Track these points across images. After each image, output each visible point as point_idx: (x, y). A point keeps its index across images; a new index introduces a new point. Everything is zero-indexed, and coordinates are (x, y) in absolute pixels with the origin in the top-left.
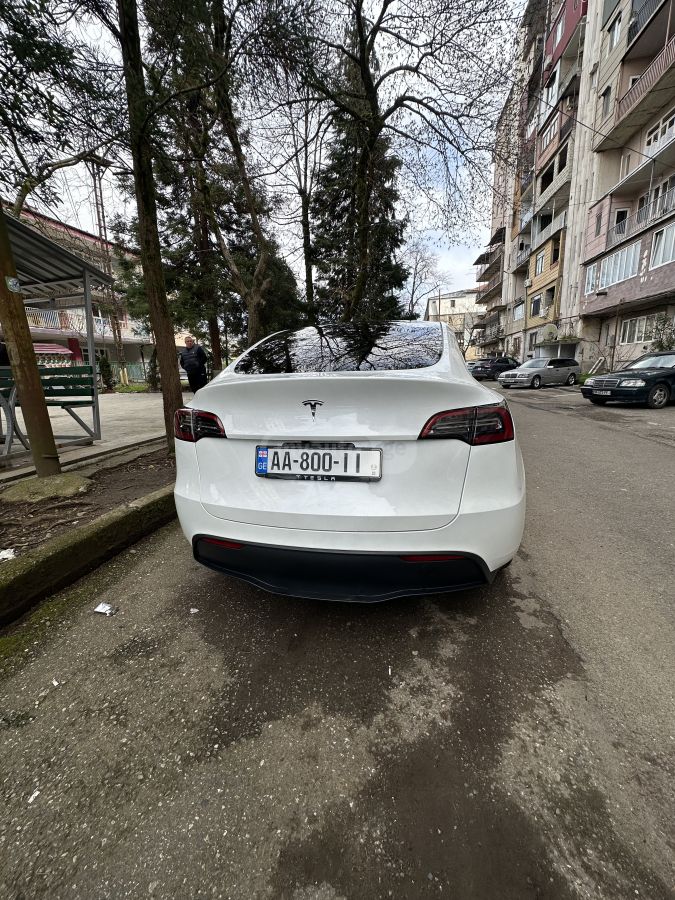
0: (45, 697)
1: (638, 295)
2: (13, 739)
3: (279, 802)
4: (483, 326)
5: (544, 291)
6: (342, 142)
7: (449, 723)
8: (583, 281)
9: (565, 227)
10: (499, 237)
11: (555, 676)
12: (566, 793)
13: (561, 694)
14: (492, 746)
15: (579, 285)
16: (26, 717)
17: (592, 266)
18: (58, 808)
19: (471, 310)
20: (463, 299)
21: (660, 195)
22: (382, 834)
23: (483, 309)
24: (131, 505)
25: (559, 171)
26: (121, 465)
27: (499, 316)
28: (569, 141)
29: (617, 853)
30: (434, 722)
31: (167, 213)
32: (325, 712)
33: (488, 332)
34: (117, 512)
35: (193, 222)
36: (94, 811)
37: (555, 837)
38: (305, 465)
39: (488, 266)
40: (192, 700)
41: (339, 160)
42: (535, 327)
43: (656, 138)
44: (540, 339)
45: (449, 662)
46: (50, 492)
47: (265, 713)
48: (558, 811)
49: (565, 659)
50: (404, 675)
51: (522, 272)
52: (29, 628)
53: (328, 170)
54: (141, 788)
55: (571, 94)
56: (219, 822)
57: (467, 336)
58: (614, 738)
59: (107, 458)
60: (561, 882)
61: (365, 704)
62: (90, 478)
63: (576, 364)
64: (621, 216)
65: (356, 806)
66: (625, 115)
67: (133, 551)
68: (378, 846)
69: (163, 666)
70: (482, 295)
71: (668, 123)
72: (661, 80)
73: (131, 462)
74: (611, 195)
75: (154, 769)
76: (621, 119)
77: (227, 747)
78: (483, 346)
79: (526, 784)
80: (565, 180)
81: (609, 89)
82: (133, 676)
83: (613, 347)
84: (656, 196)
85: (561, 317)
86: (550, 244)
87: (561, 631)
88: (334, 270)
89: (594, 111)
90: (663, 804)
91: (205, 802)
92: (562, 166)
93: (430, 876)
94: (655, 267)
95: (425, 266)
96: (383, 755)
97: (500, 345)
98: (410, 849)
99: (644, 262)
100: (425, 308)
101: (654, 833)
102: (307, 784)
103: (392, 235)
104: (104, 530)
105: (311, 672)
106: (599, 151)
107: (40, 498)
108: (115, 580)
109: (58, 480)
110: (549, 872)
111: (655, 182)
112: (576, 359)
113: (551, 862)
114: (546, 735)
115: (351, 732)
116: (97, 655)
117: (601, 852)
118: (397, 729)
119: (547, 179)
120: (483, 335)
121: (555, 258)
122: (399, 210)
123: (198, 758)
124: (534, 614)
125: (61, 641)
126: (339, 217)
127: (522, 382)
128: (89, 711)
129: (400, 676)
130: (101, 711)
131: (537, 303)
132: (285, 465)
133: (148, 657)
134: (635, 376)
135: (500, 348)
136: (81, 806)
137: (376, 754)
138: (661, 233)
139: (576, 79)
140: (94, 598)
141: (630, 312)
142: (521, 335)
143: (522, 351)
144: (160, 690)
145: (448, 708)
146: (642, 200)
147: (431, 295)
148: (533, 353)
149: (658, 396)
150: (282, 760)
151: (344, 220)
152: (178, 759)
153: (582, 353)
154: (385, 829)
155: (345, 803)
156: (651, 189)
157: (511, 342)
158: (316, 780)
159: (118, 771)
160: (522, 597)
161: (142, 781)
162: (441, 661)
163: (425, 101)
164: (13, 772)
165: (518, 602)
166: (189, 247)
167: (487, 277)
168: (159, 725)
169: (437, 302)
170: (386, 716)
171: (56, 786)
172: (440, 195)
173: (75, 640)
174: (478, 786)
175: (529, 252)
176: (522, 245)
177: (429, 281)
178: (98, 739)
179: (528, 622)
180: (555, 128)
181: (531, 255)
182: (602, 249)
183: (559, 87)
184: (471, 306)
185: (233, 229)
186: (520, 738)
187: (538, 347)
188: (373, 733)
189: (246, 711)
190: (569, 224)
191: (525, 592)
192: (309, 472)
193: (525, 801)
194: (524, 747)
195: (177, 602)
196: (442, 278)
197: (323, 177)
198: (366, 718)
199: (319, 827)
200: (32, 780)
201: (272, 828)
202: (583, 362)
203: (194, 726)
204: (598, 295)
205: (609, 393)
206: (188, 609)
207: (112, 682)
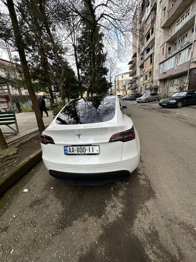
0: (12, 221)
1: (174, 73)
2: (4, 235)
3: (78, 244)
4: (132, 83)
5: (148, 72)
6: (85, 28)
7: (121, 216)
8: (159, 69)
9: (154, 52)
10: (135, 56)
11: (148, 199)
12: (149, 232)
13: (149, 204)
14: (132, 221)
15: (158, 70)
16: (7, 228)
17: (162, 65)
18: (19, 254)
19: (128, 79)
20: (125, 75)
21: (180, 42)
22: (104, 250)
23: (131, 78)
24: (31, 157)
25: (152, 34)
26: (26, 142)
27: (136, 80)
28: (154, 25)
29: (161, 247)
30: (117, 216)
31: (31, 54)
32: (89, 216)
33: (133, 85)
34: (27, 160)
35: (40, 57)
36: (29, 253)
37: (146, 245)
38: (78, 151)
39: (132, 65)
40: (53, 216)
41: (84, 34)
42: (146, 83)
43: (179, 23)
44: (148, 87)
45: (121, 197)
46: (5, 154)
47: (73, 218)
48: (147, 237)
49: (151, 193)
50: (109, 202)
51: (142, 67)
52: (5, 199)
53: (81, 38)
54: (41, 245)
55: (154, 9)
56: (63, 252)
57: (127, 87)
58: (162, 215)
59: (22, 139)
60: (147, 256)
61: (99, 212)
62: (17, 147)
63: (158, 94)
64: (170, 49)
65: (97, 243)
66: (170, 16)
67: (33, 170)
68: (103, 253)
69: (44, 207)
70: (131, 74)
71: (182, 19)
72: (181, 4)
73: (29, 140)
74: (167, 42)
75: (44, 239)
76: (169, 17)
77: (64, 230)
78: (132, 89)
79: (140, 231)
80: (153, 37)
81: (165, 7)
82: (36, 211)
83: (168, 89)
84: (179, 43)
85: (153, 80)
86: (150, 58)
87: (150, 184)
88: (86, 70)
89: (161, 15)
90: (172, 232)
91: (59, 247)
92: (152, 33)
93: (116, 259)
94: (179, 65)
95: (114, 65)
96: (104, 227)
97: (137, 89)
98: (111, 253)
99: (176, 63)
100: (114, 79)
101: (169, 241)
102: (85, 238)
103: (102, 58)
104: (23, 166)
105: (85, 204)
106: (163, 28)
107: (3, 156)
108: (28, 181)
109: (8, 150)
110: (144, 254)
111: (179, 37)
112: (158, 93)
113: (145, 252)
114: (145, 216)
115: (96, 221)
116: (25, 206)
117: (157, 247)
118: (107, 219)
119: (148, 37)
120: (131, 86)
121: (151, 62)
122: (104, 50)
123: (56, 234)
124: (143, 180)
125: (14, 202)
126: (86, 53)
127: (143, 101)
128: (25, 224)
129: (108, 203)
130: (28, 223)
131: (146, 76)
132: (72, 151)
133: (40, 205)
134: (173, 99)
135: (137, 90)
136: (25, 252)
137: (103, 227)
138: (181, 54)
139: (156, 4)
140: (22, 187)
141: (172, 78)
142: (142, 86)
143: (143, 91)
144: (44, 215)
145: (121, 211)
146: (175, 43)
147: (116, 75)
148: (146, 91)
149: (180, 104)
150: (78, 232)
151: (88, 54)
152: (50, 235)
153: (159, 91)
154: (105, 248)
155: (95, 242)
156: (178, 40)
157: (140, 88)
158: (87, 236)
159: (35, 241)
160: (141, 175)
161: (41, 243)
162: (119, 197)
163: (110, 15)
164: (6, 245)
165: (140, 176)
166: (40, 65)
167: (132, 68)
168: (45, 226)
169: (118, 76)
170: (105, 215)
171: (18, 247)
172: (116, 47)
173: (18, 202)
174: (128, 233)
175: (143, 60)
176: (142, 58)
177: (115, 70)
178: (28, 232)
179: (142, 182)
180: (150, 21)
181: (144, 61)
182: (164, 59)
183: (151, 7)
184: (128, 77)
185: (53, 58)
186: (139, 218)
187: (147, 89)
188: (102, 221)
189: (68, 218)
190: (155, 52)
191: (141, 173)
192: (80, 153)
193: (139, 235)
194: (140, 220)
195: (47, 185)
196: (119, 69)
197: (80, 40)
198: (100, 217)
199: (88, 250)
200: (11, 246)
201: (76, 252)
202: (160, 93)
203: (54, 225)
204: (163, 73)
205: (166, 104)
206: (50, 188)
207: (30, 214)
